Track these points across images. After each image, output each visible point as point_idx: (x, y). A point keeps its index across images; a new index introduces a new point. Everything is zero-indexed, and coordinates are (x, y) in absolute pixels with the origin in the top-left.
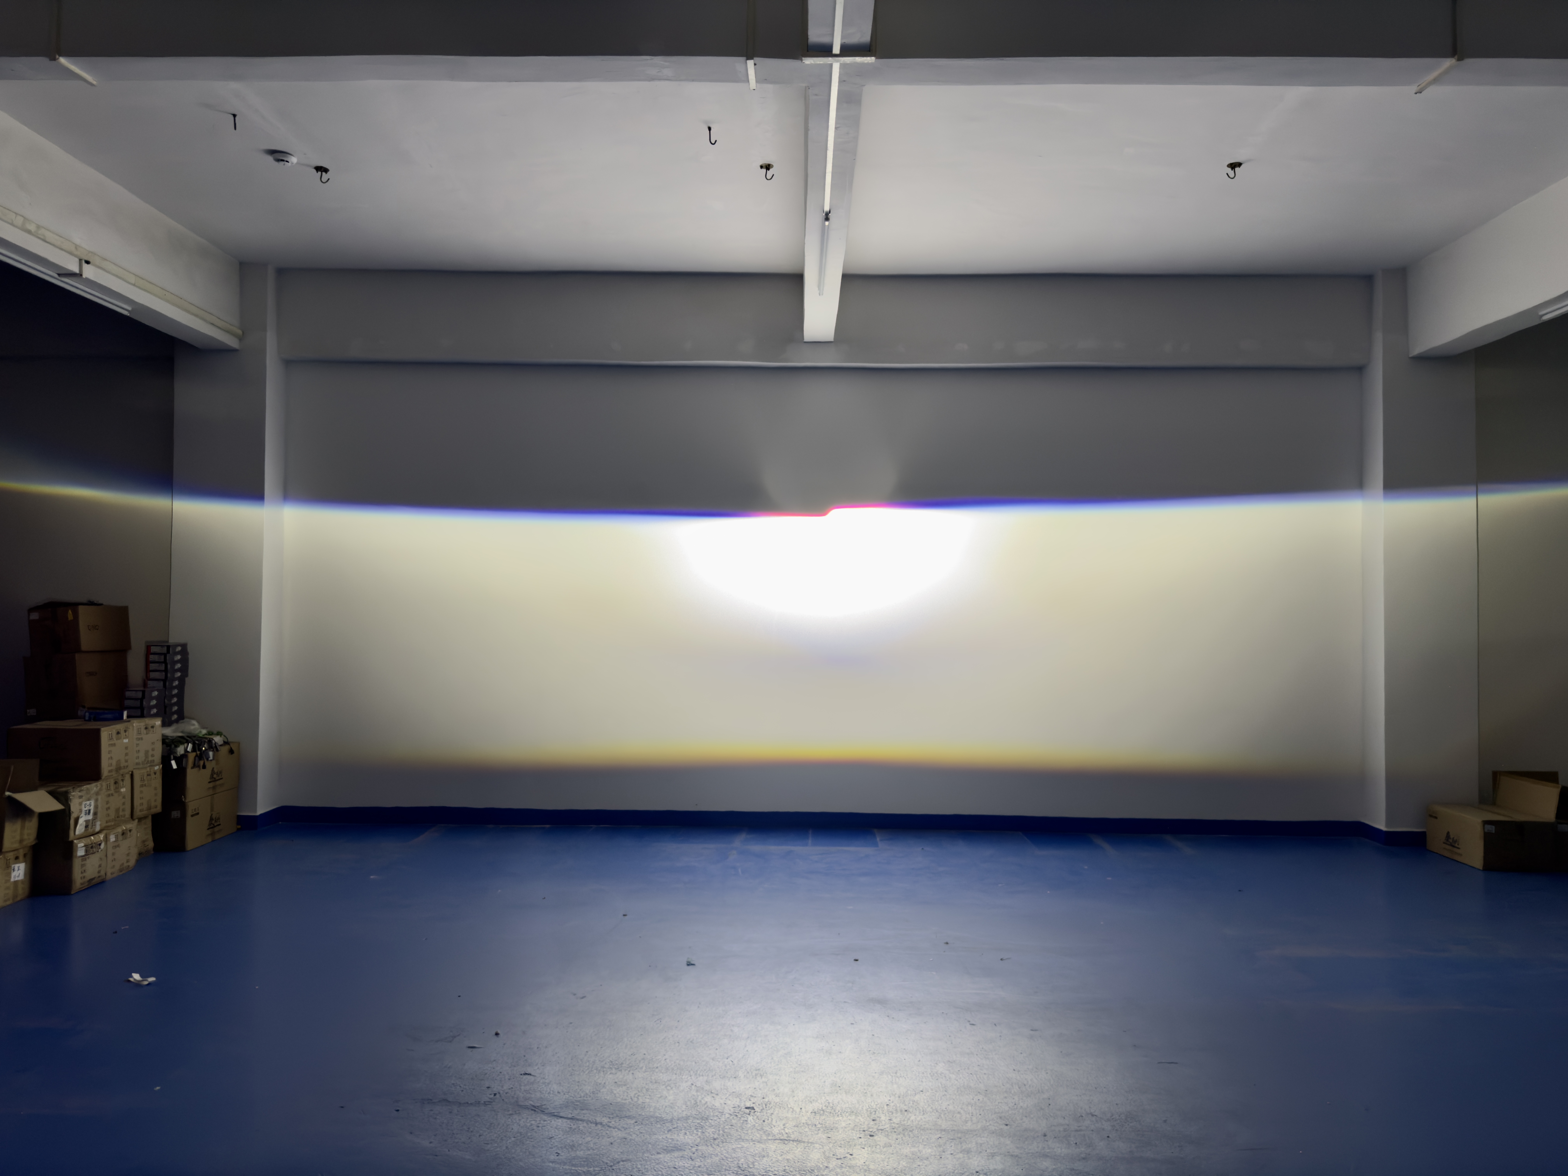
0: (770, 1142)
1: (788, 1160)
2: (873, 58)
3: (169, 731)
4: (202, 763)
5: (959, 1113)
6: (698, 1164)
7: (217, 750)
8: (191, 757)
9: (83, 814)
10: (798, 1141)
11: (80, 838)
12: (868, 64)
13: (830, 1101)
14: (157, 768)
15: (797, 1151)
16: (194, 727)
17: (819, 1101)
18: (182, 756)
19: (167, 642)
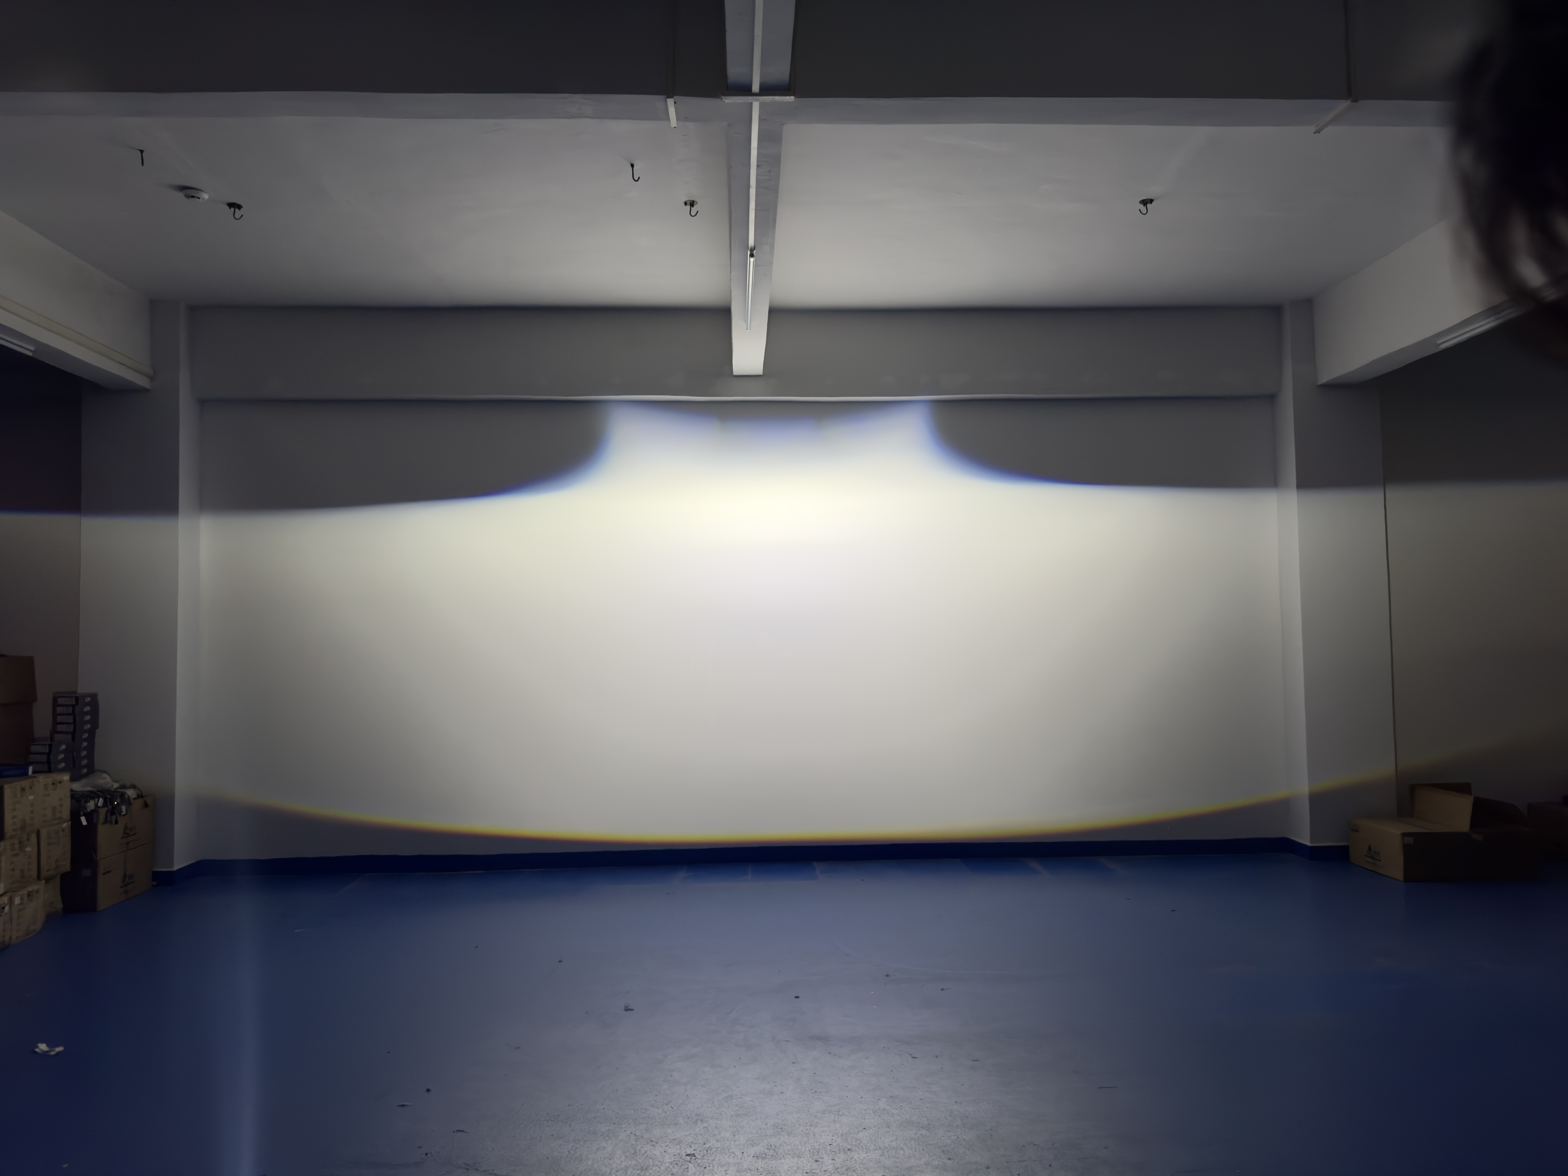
2: (792, 97)
3: (77, 786)
4: (114, 817)
5: (902, 1149)
7: (130, 804)
8: (103, 812)
12: (788, 103)
13: (772, 1144)
14: (65, 825)
16: (105, 781)
17: (761, 1144)
18: (92, 811)
19: (76, 693)
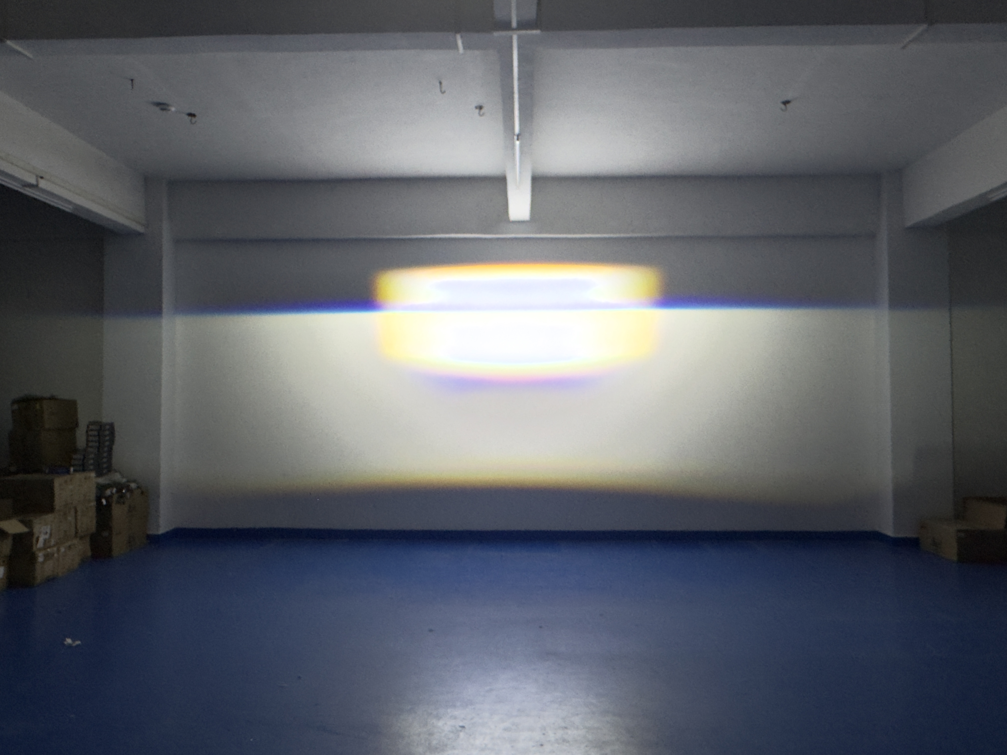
0: (473, 750)
2: (539, 31)
3: (101, 480)
4: (122, 500)
7: (133, 492)
8: (115, 497)
9: (42, 535)
10: (493, 750)
11: (40, 550)
12: (536, 35)
13: (516, 722)
14: (92, 504)
16: (117, 477)
17: (509, 722)
18: (110, 496)
19: (101, 422)
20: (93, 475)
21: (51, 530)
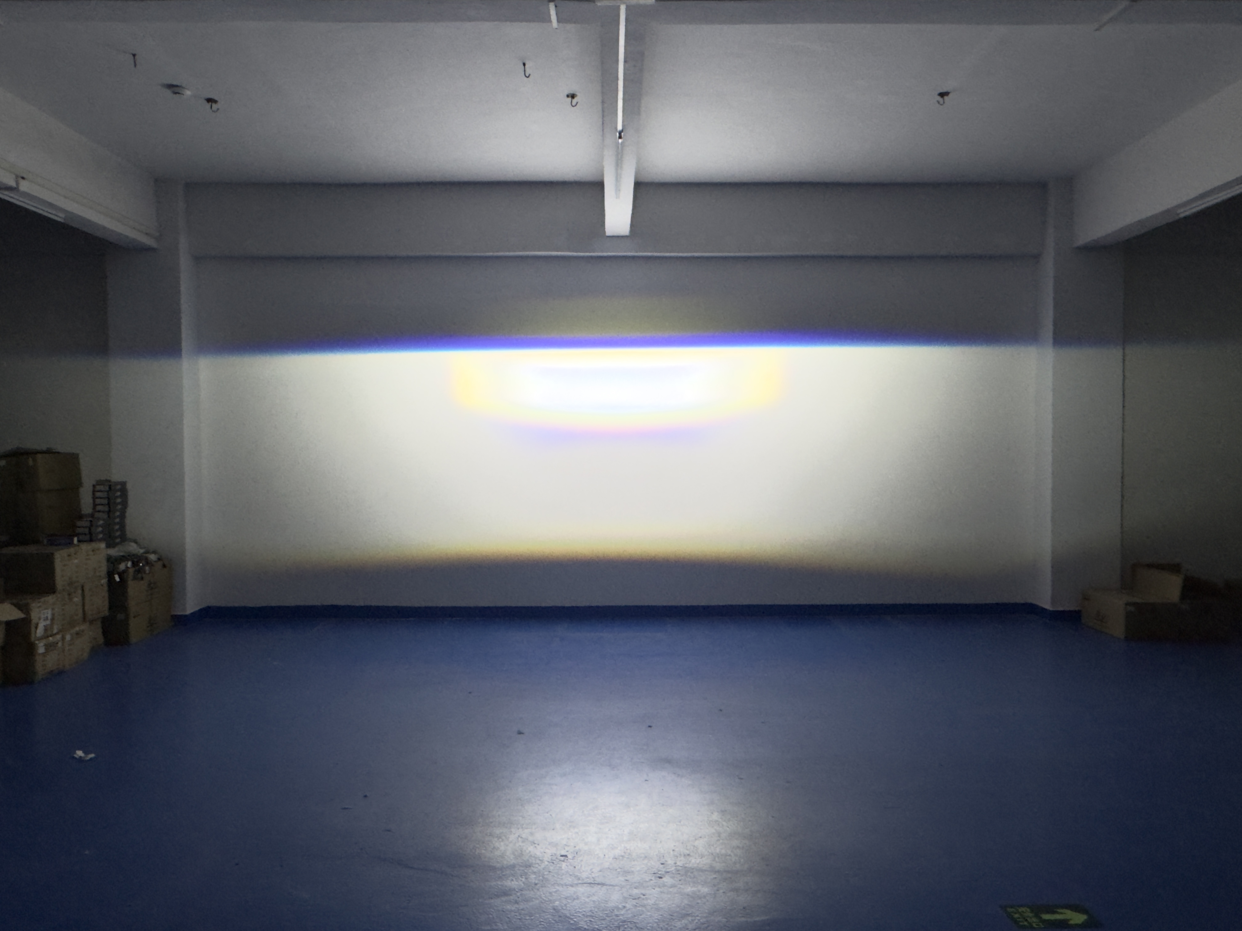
0: (580, 885)
1: (594, 901)
3: (113, 552)
4: (140, 575)
5: (730, 855)
6: (521, 907)
7: (153, 565)
8: (131, 571)
9: (41, 621)
10: (603, 884)
11: (40, 639)
12: (649, 5)
13: (628, 848)
14: (103, 581)
15: (600, 894)
16: (133, 548)
17: (619, 848)
18: (124, 571)
19: (110, 481)
20: (103, 545)
21: (53, 615)
